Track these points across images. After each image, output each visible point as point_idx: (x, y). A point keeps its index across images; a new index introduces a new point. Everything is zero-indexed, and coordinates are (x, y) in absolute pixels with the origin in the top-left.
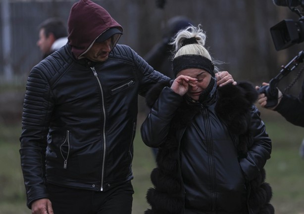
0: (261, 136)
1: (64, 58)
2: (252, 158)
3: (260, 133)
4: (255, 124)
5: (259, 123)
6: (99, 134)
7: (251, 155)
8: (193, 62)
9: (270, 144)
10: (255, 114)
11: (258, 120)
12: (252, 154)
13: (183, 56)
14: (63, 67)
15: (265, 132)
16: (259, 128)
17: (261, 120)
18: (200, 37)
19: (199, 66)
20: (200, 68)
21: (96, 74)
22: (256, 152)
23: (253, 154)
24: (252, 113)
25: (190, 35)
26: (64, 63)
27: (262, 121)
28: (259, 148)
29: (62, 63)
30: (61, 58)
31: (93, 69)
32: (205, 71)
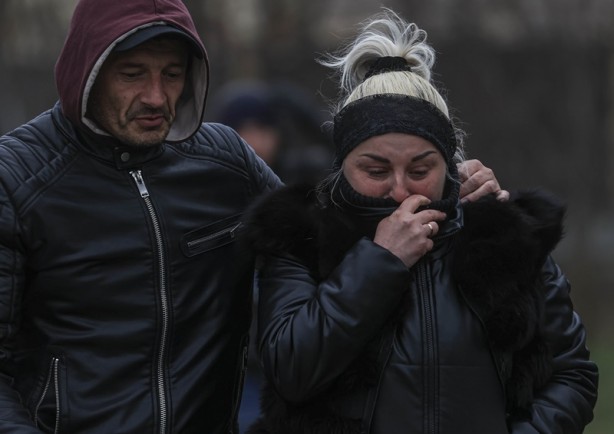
0: (575, 356)
1: (50, 141)
2: (548, 422)
3: (569, 347)
4: (558, 321)
5: (569, 319)
6: (147, 371)
7: (543, 414)
8: (405, 116)
9: (595, 379)
10: (560, 290)
11: (567, 308)
12: (546, 409)
13: (378, 98)
14: (51, 166)
15: (583, 346)
16: (571, 330)
17: (572, 309)
18: (417, 57)
19: (421, 129)
20: (425, 137)
21: (146, 191)
22: (555, 404)
23: (552, 411)
24: (553, 286)
25: (393, 48)
26: (52, 156)
27: (575, 313)
28: (562, 393)
29: (44, 155)
30: (42, 142)
31: (138, 176)
32: (434, 149)
